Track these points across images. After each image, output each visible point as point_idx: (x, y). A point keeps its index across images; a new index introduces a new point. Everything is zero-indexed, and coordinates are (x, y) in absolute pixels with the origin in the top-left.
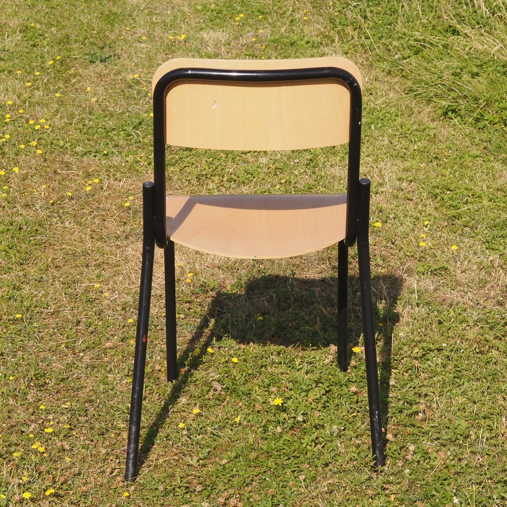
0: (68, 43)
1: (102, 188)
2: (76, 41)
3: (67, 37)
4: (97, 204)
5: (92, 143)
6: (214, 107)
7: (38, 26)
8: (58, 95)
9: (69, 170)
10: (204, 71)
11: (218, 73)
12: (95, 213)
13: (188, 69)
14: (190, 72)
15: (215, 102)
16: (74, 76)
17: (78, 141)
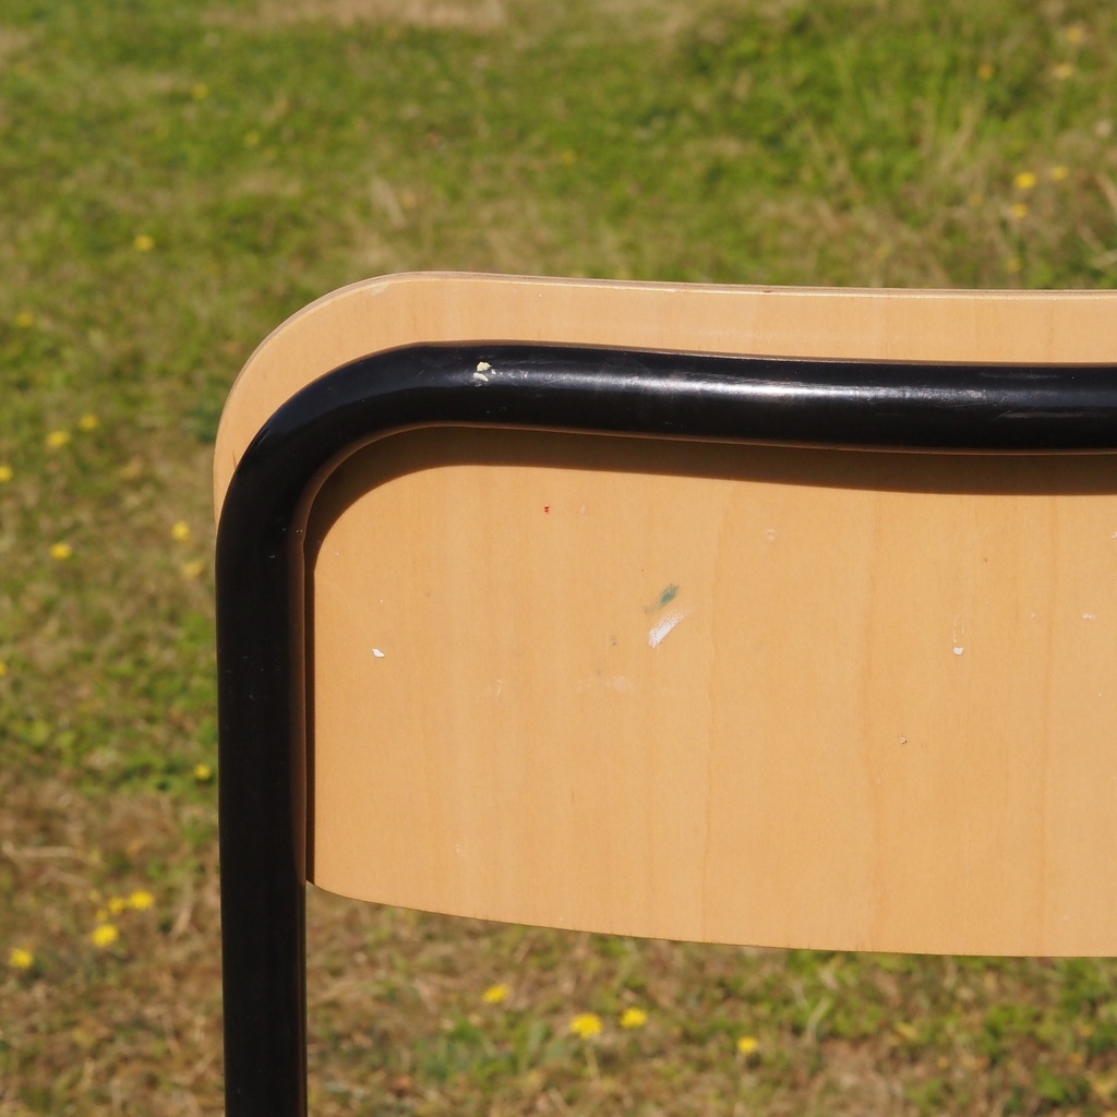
0: (136, 378)
1: (166, 927)
2: (164, 373)
3: (137, 359)
4: (133, 1003)
5: (160, 732)
6: (658, 634)
7: (45, 324)
8: (61, 551)
9: (47, 843)
10: (594, 370)
11: (697, 386)
12: (121, 1046)
13: (470, 354)
14: (483, 373)
15: (668, 596)
16: (136, 484)
17: (107, 725)
